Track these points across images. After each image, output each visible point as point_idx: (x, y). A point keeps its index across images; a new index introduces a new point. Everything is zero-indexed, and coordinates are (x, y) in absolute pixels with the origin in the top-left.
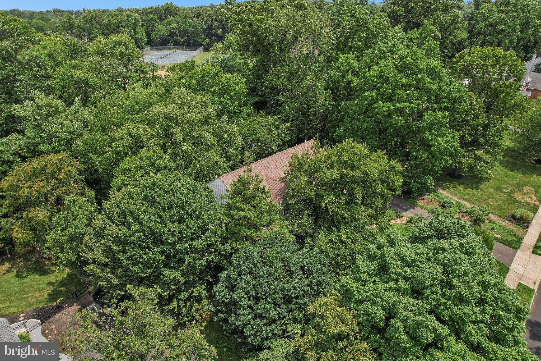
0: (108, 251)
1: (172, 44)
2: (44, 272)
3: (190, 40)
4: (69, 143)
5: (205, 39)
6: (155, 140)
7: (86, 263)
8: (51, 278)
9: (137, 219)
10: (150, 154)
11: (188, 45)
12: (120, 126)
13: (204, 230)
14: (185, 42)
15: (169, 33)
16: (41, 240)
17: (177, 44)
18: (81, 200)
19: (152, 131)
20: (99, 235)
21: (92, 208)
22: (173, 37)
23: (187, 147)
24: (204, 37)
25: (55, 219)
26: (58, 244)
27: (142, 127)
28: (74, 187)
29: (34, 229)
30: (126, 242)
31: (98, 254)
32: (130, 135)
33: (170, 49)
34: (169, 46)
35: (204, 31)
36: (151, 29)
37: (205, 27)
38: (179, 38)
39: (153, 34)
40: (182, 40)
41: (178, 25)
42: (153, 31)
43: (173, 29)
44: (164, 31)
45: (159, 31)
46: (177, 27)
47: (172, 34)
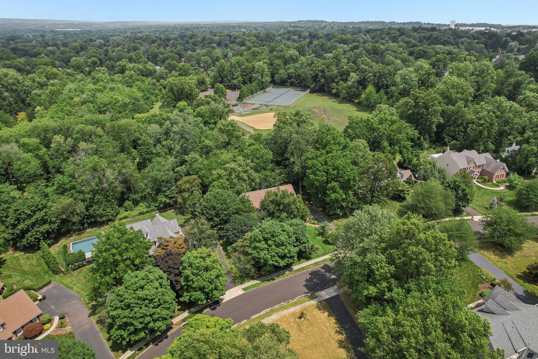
0: (202, 210)
1: (289, 84)
2: (183, 215)
3: (301, 82)
4: (198, 172)
5: (312, 84)
6: (226, 177)
7: (195, 211)
8: (185, 217)
9: (210, 202)
10: (222, 181)
11: (300, 86)
12: (215, 169)
13: (228, 209)
14: (298, 83)
15: (287, 76)
16: (185, 203)
17: (292, 85)
18: (198, 193)
19: (225, 173)
20: (200, 205)
21: (200, 196)
22: (291, 79)
23: (235, 181)
24: (312, 82)
25: (190, 197)
26: (189, 205)
27: (223, 171)
28: (197, 188)
29: (184, 199)
30: (206, 208)
31: (199, 210)
32: (218, 173)
33: (286, 88)
34: (286, 85)
35: (313, 77)
36: (275, 72)
37: (313, 75)
38: (294, 80)
39: (276, 76)
40: (296, 82)
41: (295, 70)
42: (277, 74)
43: (291, 73)
44: (285, 74)
45: (281, 74)
46: (294, 71)
47: (290, 77)
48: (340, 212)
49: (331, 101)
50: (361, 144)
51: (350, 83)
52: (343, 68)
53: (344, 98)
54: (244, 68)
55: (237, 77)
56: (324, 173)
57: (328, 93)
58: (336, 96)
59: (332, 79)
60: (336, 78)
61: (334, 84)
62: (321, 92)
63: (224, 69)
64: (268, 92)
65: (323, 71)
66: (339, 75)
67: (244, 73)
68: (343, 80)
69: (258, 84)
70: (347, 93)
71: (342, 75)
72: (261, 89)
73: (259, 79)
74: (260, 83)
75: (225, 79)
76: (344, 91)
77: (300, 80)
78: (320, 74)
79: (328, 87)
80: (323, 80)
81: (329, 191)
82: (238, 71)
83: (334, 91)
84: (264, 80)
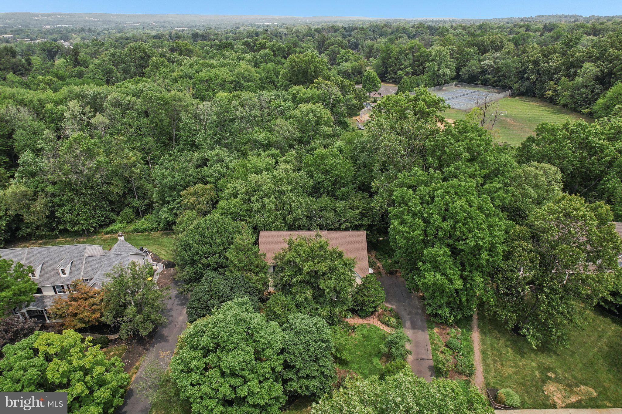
1: (480, 82)
3: (500, 80)
5: (516, 83)
11: (497, 86)
14: (495, 82)
15: (479, 70)
17: (485, 83)
22: (485, 74)
24: (517, 79)
33: (475, 87)
34: (476, 84)
35: (519, 72)
36: (463, 63)
37: (521, 69)
38: (490, 77)
39: (463, 69)
40: (492, 80)
41: (494, 62)
42: (465, 66)
43: (488, 65)
44: (476, 67)
45: (470, 67)
46: (492, 63)
47: (484, 72)
48: (451, 313)
49: (541, 109)
50: (540, 173)
51: (579, 80)
52: (573, 56)
53: (565, 106)
54: (417, 56)
55: (406, 67)
56: (421, 223)
57: (540, 98)
58: (551, 102)
59: (552, 74)
60: (557, 73)
61: (551, 83)
62: (529, 96)
63: (389, 54)
64: (445, 90)
65: (536, 63)
66: (564, 67)
67: (417, 63)
68: (568, 76)
69: (432, 78)
70: (572, 97)
71: (568, 69)
72: (435, 85)
73: (434, 71)
74: (435, 77)
75: (389, 69)
76: (565, 93)
77: (499, 77)
78: (531, 67)
79: (542, 88)
80: (533, 77)
81: (424, 262)
82: (409, 59)
83: (549, 94)
84: (441, 72)
